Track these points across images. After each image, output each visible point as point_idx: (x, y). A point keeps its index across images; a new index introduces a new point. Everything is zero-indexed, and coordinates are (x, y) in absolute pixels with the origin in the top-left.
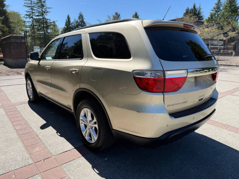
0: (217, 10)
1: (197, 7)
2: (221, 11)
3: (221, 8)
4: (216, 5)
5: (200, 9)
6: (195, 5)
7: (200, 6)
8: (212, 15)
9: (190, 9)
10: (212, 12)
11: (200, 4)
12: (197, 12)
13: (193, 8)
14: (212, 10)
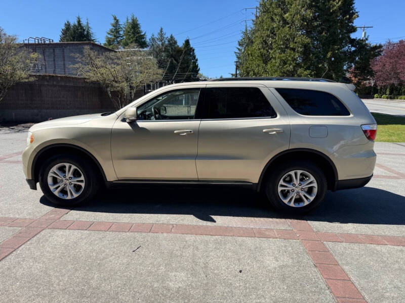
0: (116, 34)
1: (84, 23)
2: (121, 37)
3: (121, 33)
4: (114, 26)
5: (89, 28)
6: (79, 18)
7: (88, 23)
8: (109, 41)
9: (72, 24)
10: (109, 36)
11: (87, 19)
12: (86, 33)
13: (76, 23)
14: (109, 34)
